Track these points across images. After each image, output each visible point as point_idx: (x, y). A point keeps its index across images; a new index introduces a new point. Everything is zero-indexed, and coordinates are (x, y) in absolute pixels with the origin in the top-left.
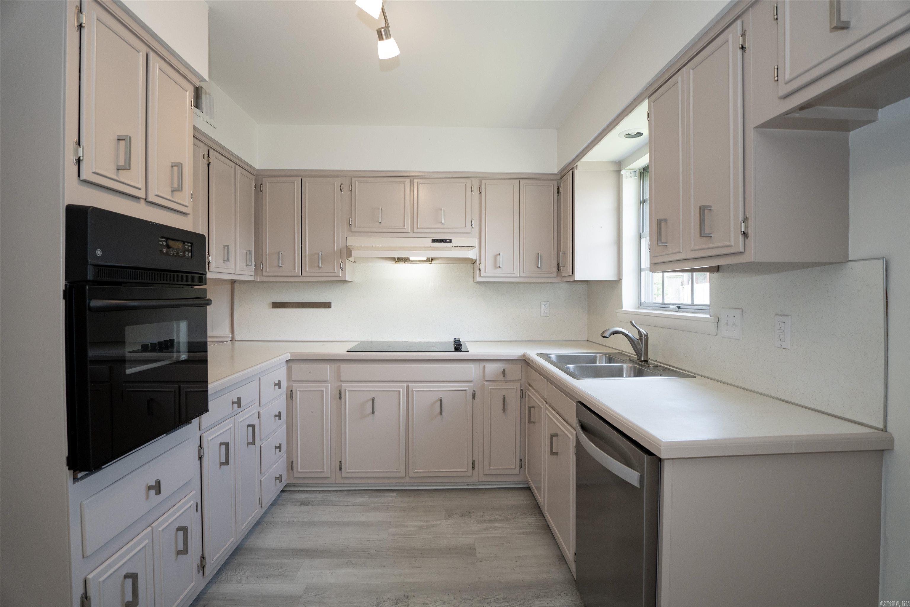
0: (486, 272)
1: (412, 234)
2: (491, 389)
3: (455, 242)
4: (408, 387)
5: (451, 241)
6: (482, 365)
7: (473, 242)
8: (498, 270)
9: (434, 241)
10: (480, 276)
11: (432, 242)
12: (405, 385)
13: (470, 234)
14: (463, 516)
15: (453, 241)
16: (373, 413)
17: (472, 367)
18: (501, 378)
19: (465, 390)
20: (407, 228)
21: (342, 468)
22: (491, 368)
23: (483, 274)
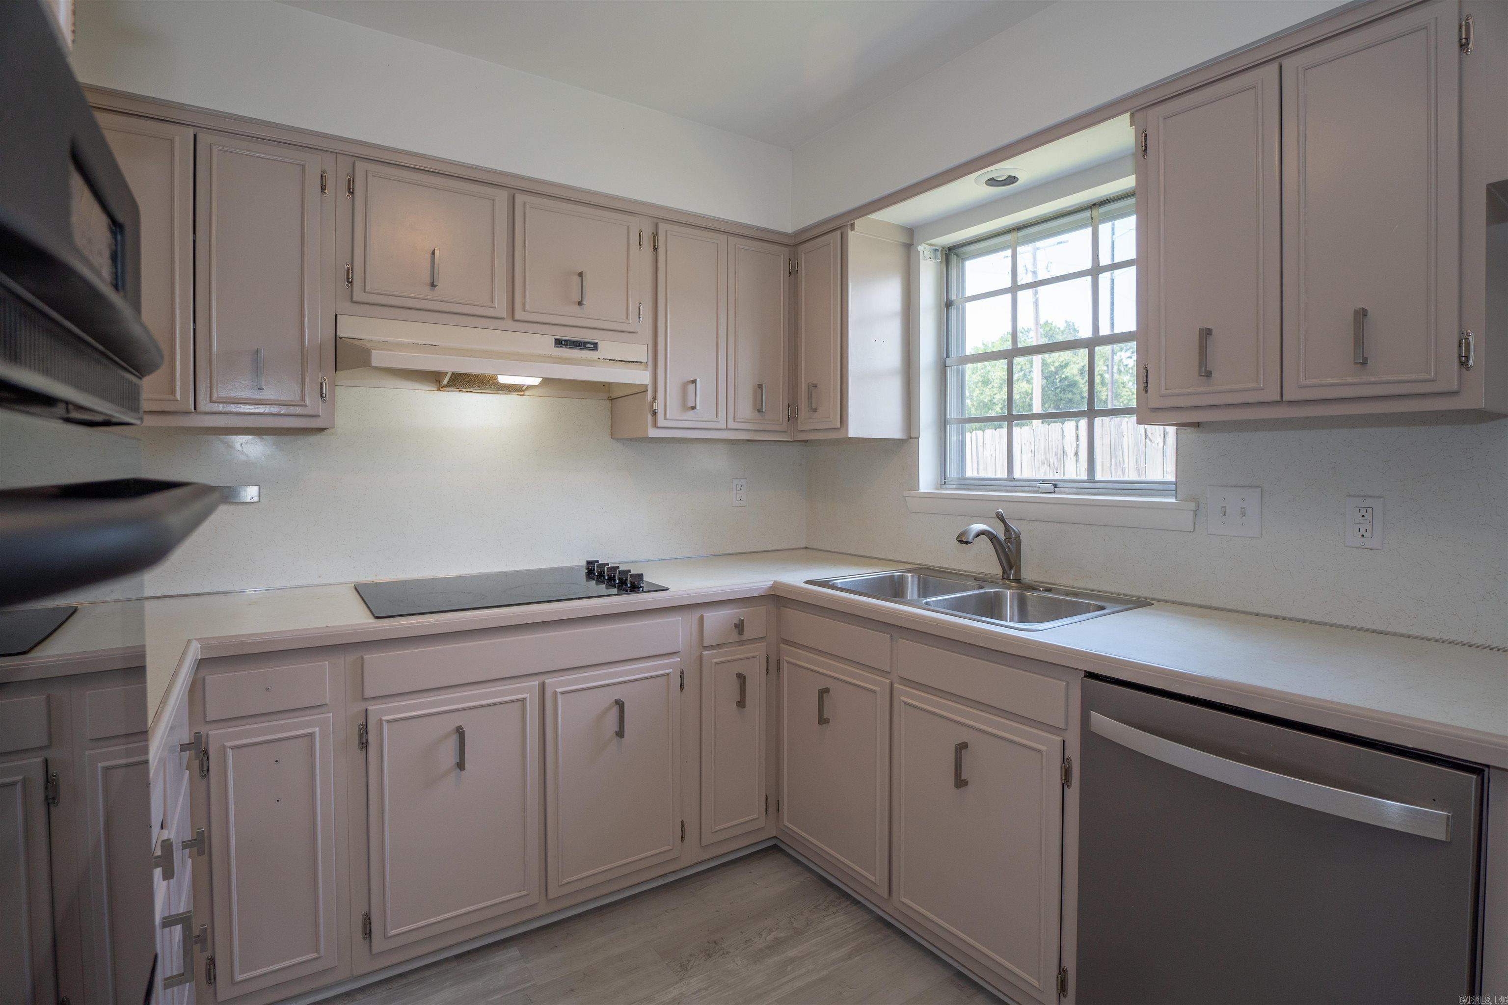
0: (668, 417)
1: (510, 324)
2: (717, 663)
3: (607, 348)
4: (543, 686)
5: (595, 347)
6: (696, 615)
7: (641, 352)
8: (691, 414)
9: (559, 343)
10: (655, 425)
11: (555, 346)
12: (535, 683)
13: (634, 335)
14: (709, 956)
15: (600, 346)
16: (461, 765)
17: (676, 621)
18: (734, 637)
19: (667, 675)
20: (500, 307)
21: (372, 930)
22: (715, 619)
23: (661, 422)
